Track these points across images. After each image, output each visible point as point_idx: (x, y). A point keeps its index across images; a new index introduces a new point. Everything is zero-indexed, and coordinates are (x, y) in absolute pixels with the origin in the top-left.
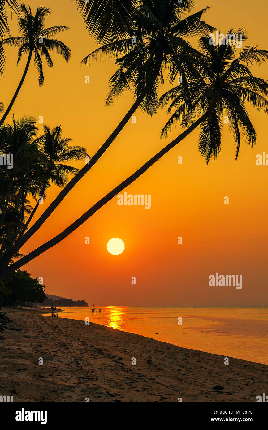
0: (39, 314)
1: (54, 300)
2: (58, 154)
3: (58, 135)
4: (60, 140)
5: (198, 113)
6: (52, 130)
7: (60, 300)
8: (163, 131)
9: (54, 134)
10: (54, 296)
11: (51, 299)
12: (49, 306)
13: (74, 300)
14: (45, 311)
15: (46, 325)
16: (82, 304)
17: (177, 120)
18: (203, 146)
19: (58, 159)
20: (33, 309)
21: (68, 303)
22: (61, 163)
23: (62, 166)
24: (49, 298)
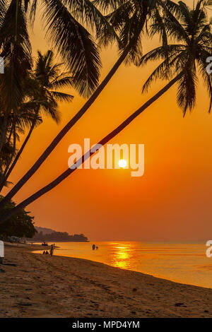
0: (28, 252)
1: (44, 233)
2: (51, 81)
3: (50, 60)
4: (52, 65)
5: (174, 71)
6: (44, 53)
7: (53, 234)
8: (144, 86)
9: (46, 58)
10: (45, 229)
11: (41, 232)
12: (39, 241)
13: (70, 234)
14: (35, 248)
15: (39, 262)
16: (80, 238)
17: (156, 77)
18: (181, 98)
19: (50, 86)
20: (20, 245)
21: (63, 237)
22: (54, 90)
23: (55, 93)
24: (39, 231)
